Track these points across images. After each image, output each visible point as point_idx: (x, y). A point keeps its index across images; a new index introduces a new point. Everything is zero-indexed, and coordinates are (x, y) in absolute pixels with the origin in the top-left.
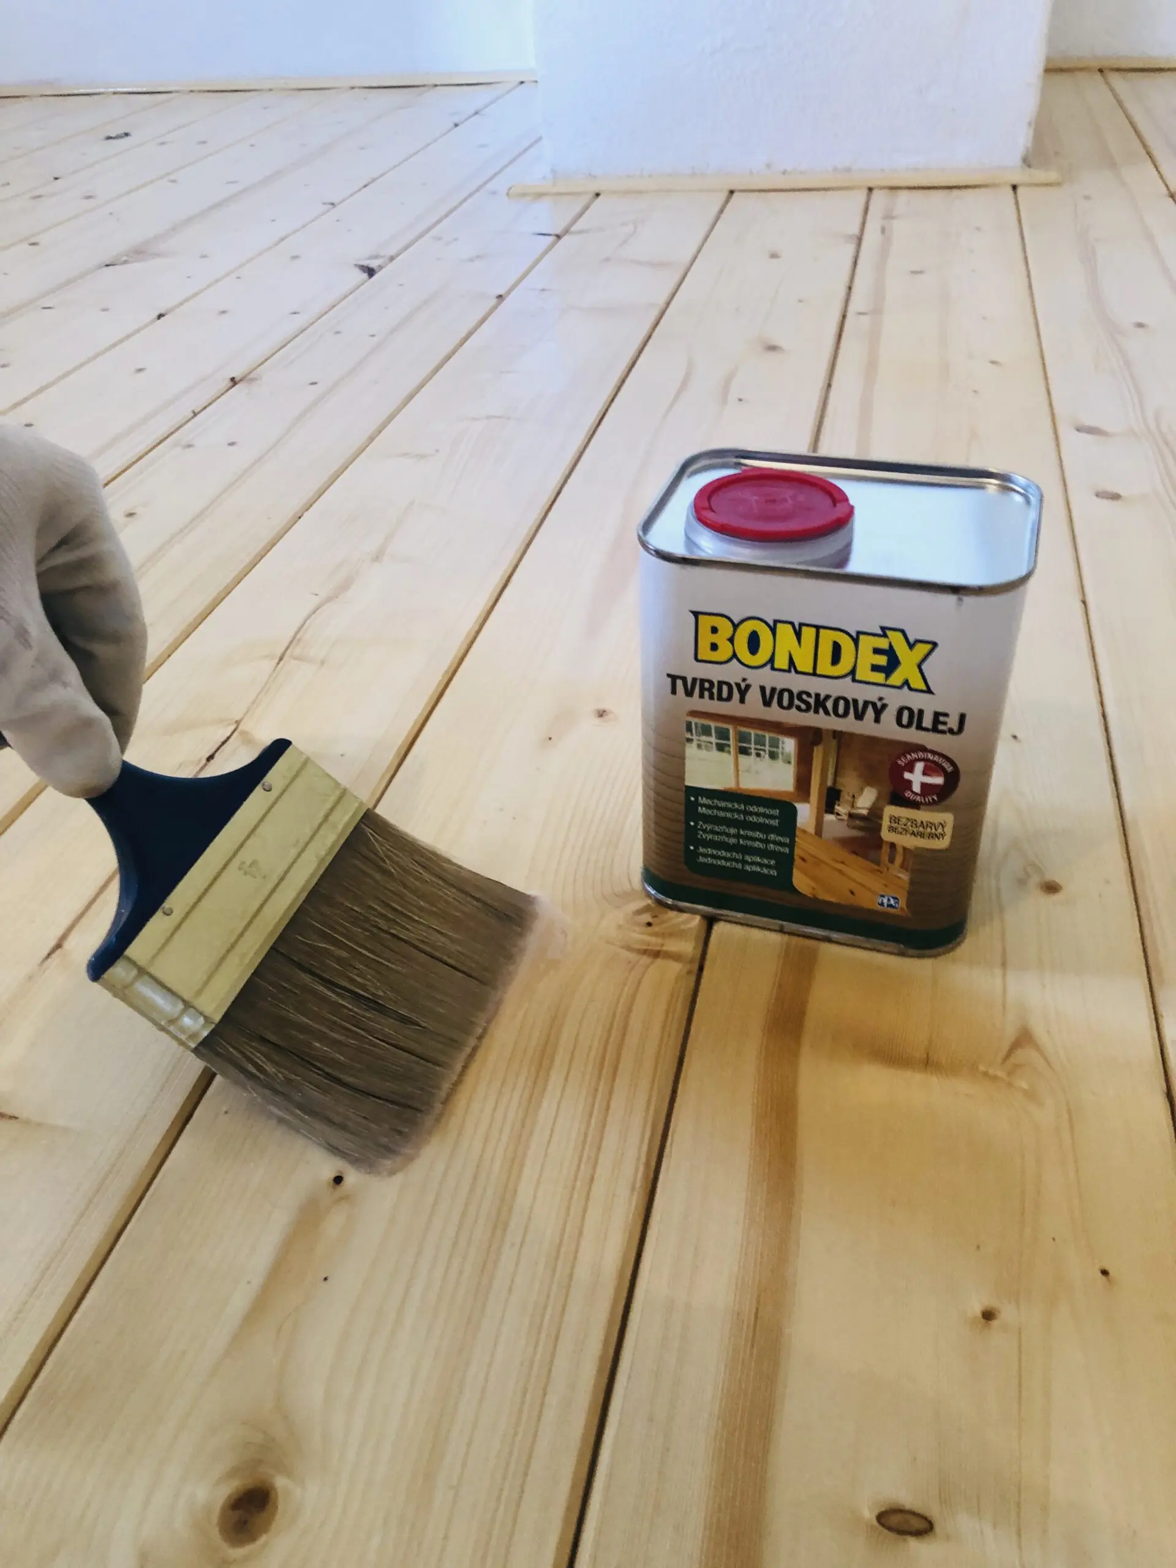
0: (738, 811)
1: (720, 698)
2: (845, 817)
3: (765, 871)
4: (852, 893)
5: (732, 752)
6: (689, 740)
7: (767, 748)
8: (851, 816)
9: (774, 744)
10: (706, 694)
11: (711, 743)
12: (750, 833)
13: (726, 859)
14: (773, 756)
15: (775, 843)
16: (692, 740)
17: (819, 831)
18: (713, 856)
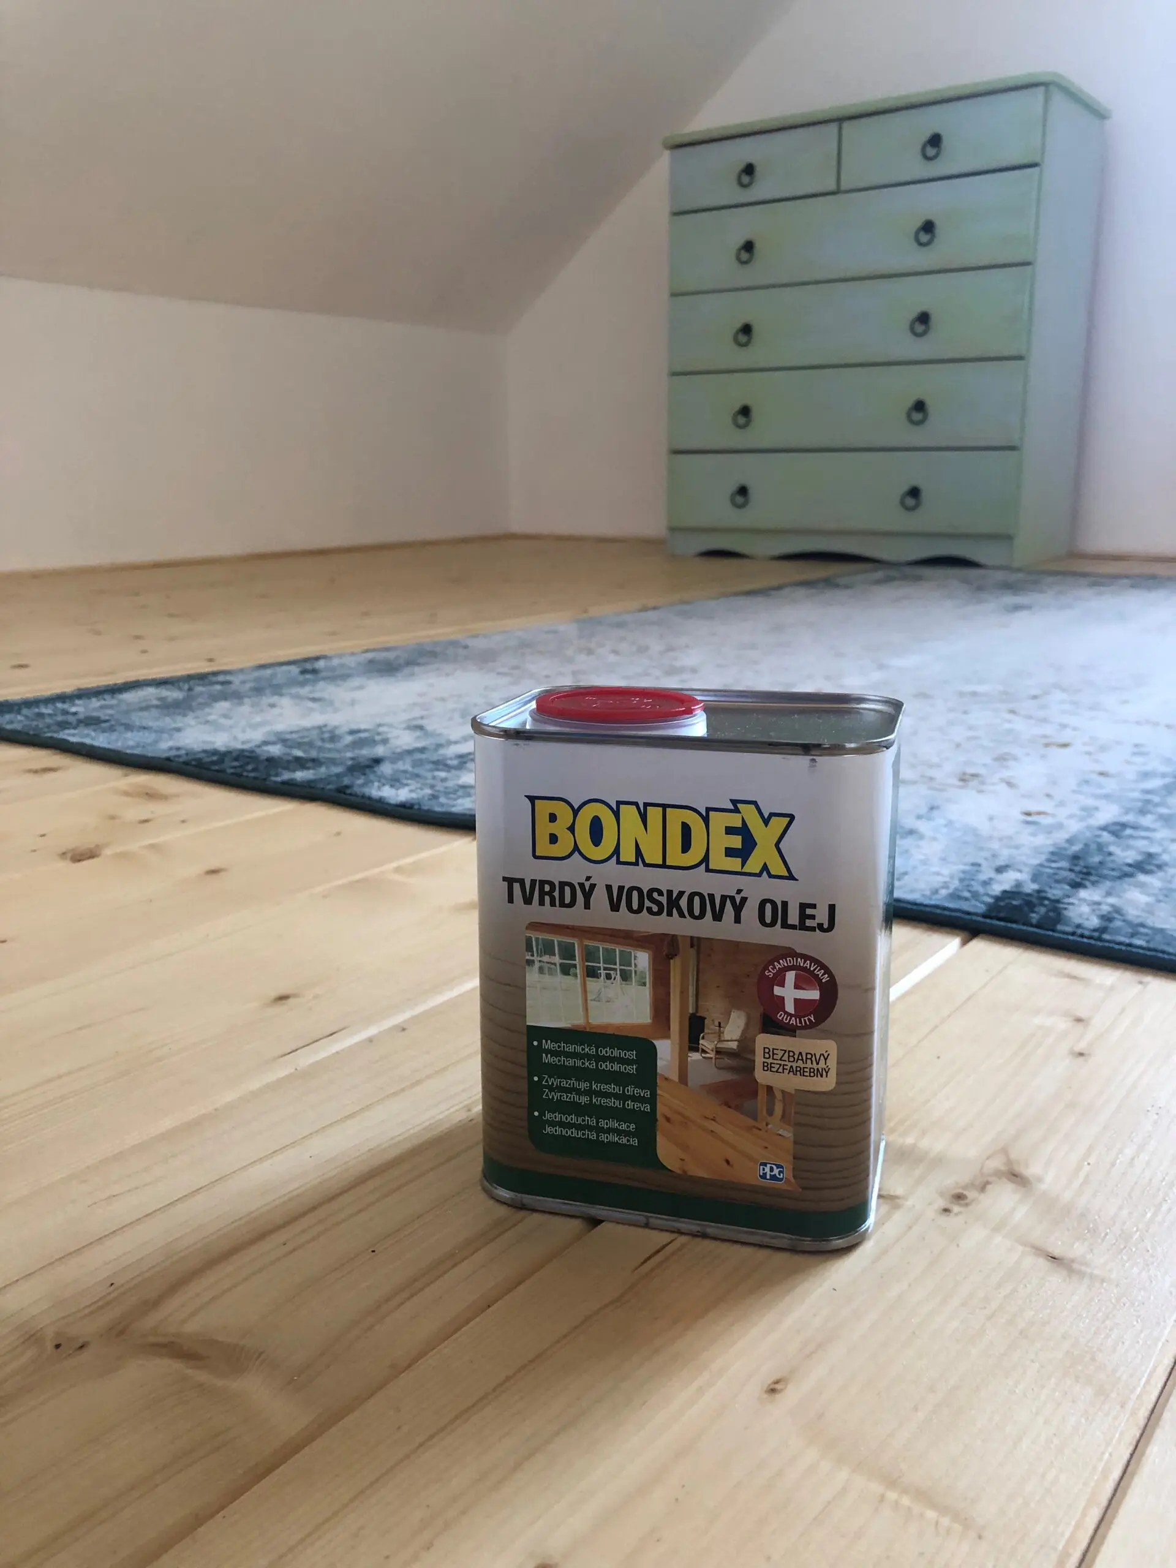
0: (588, 1057)
1: (563, 905)
2: (712, 1055)
3: (624, 1141)
4: (728, 1162)
5: (579, 976)
6: (530, 963)
7: (617, 967)
8: (718, 1052)
9: (626, 961)
10: (547, 899)
11: (555, 964)
12: (604, 1087)
13: (579, 1127)
14: (625, 977)
15: (634, 1098)
16: (533, 961)
17: (683, 1078)
18: (561, 1124)
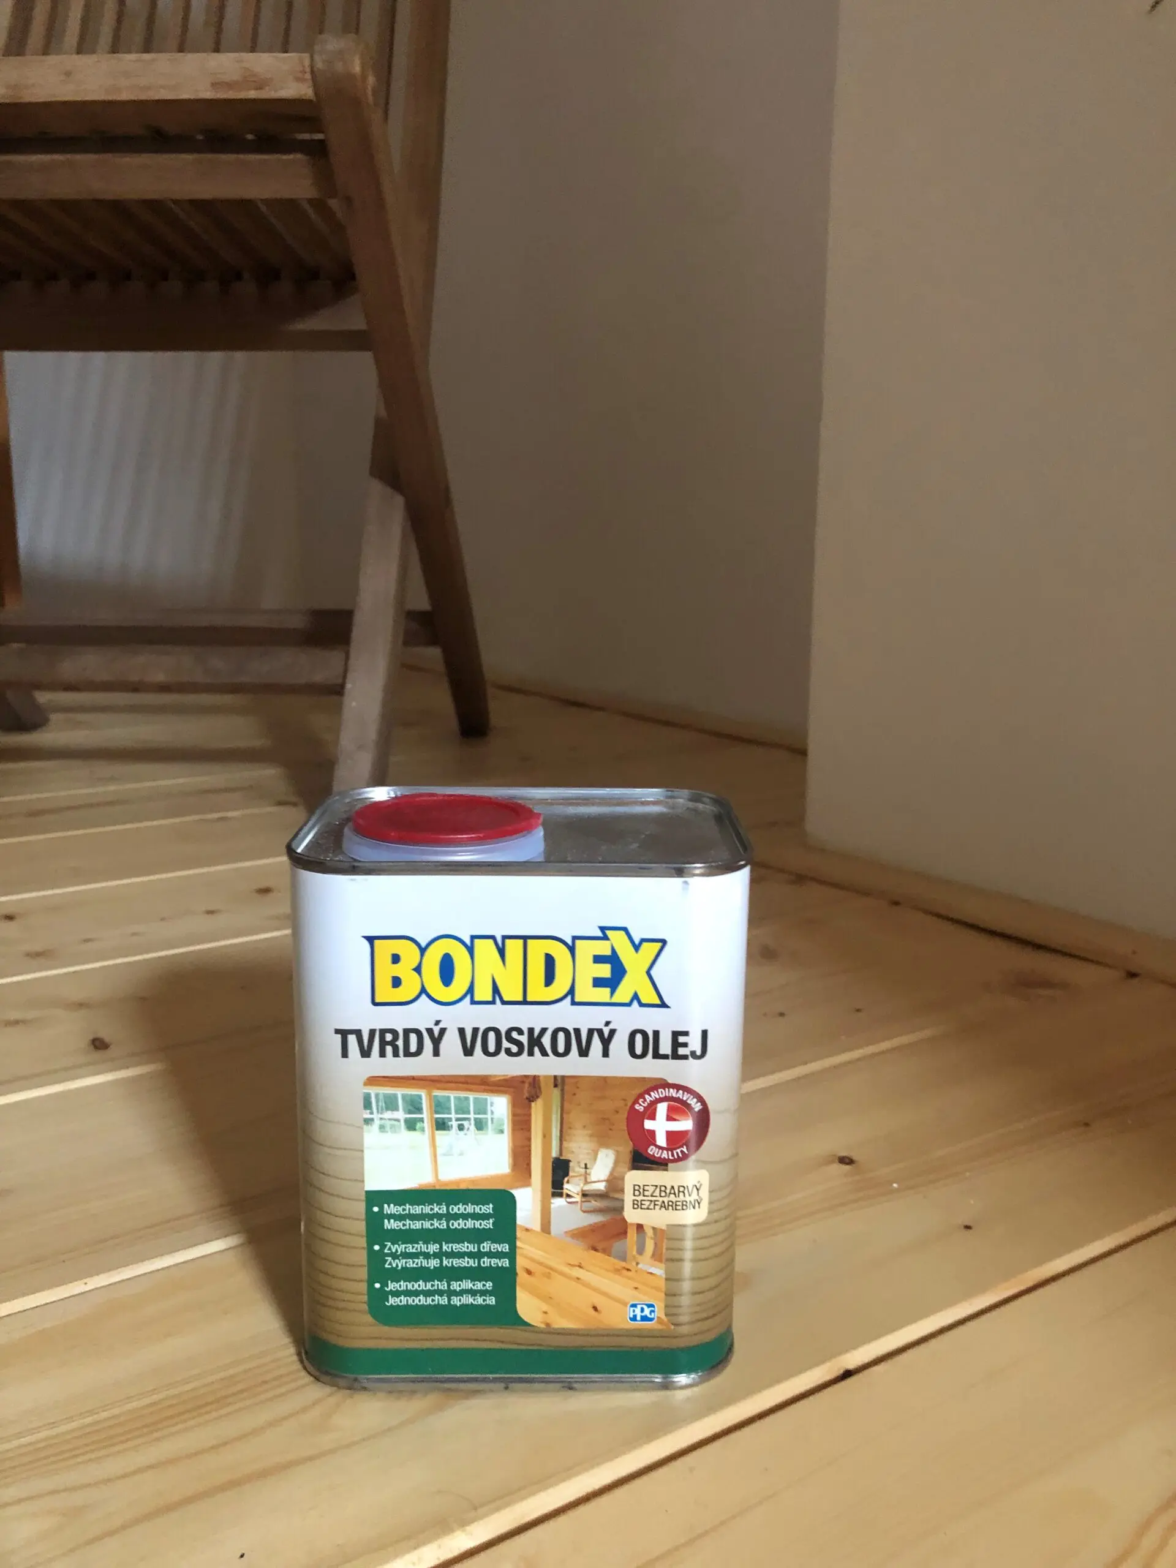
0: (439, 1217)
3: (480, 1300)
4: (595, 1309)
5: (426, 1129)
6: (368, 1121)
7: (472, 1116)
9: (481, 1109)
10: (389, 1049)
11: (398, 1120)
12: (456, 1247)
13: (427, 1293)
14: (480, 1125)
15: (490, 1255)
16: (372, 1120)
17: (546, 1227)
18: (408, 1293)
